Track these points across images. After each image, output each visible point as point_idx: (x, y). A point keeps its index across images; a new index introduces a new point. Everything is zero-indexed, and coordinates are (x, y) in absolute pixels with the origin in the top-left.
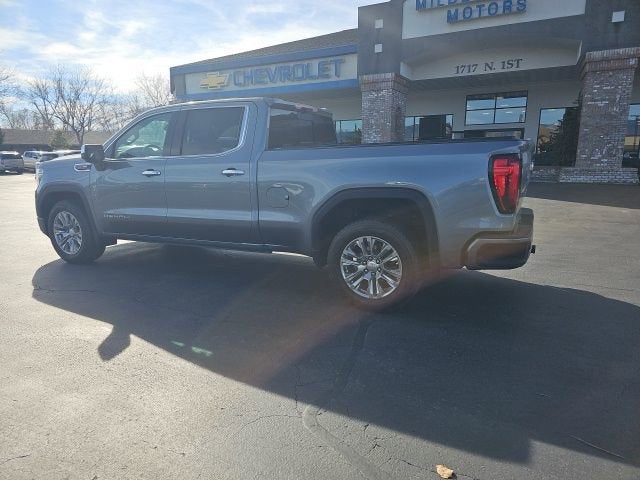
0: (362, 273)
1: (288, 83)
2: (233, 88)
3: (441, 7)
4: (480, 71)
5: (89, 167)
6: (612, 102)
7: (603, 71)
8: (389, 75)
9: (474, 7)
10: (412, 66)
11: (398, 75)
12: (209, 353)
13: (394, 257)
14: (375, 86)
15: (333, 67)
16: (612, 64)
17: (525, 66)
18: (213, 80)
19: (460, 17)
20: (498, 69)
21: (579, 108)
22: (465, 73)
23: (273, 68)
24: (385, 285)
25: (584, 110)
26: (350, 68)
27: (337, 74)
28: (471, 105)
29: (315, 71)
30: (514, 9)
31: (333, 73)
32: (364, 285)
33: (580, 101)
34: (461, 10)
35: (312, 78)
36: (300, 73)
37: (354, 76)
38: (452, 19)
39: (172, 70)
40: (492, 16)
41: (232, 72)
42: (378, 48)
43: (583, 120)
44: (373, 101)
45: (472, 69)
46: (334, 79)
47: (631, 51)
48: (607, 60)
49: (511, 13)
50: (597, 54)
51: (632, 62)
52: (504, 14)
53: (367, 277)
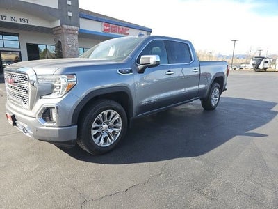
4: (8, 20)
6: (73, 46)
7: (69, 33)
16: (71, 32)
17: (31, 23)
20: (18, 22)
45: (4, 18)
47: (76, 28)
51: (77, 32)
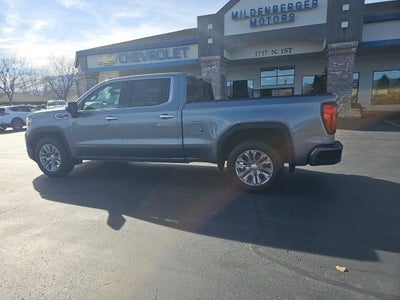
0: (248, 172)
1: (154, 62)
2: (118, 64)
3: (246, 17)
4: (269, 54)
5: (66, 116)
6: (344, 72)
7: (339, 54)
8: (217, 57)
9: (265, 18)
10: (231, 52)
11: (222, 57)
12: (176, 221)
13: (268, 161)
14: (209, 63)
15: (182, 52)
16: (346, 51)
17: (294, 52)
18: (106, 59)
19: (258, 24)
20: (279, 54)
21: (326, 75)
22: (261, 56)
23: (144, 52)
24: (262, 178)
25: (329, 76)
26: (193, 53)
27: (185, 56)
28: (263, 74)
29: (171, 54)
30: (288, 19)
31: (182, 55)
32: (250, 178)
33: (326, 71)
34: (258, 20)
35: (170, 58)
36: (161, 56)
37: (196, 57)
38: (253, 25)
39: (78, 53)
40: (276, 23)
41: (118, 54)
42: (210, 41)
43: (328, 82)
44: (208, 72)
45: (265, 53)
46: (183, 59)
47: (352, 43)
48: (340, 49)
49: (286, 22)
50: (334, 45)
51: (354, 50)
52: (282, 22)
53: (252, 173)
